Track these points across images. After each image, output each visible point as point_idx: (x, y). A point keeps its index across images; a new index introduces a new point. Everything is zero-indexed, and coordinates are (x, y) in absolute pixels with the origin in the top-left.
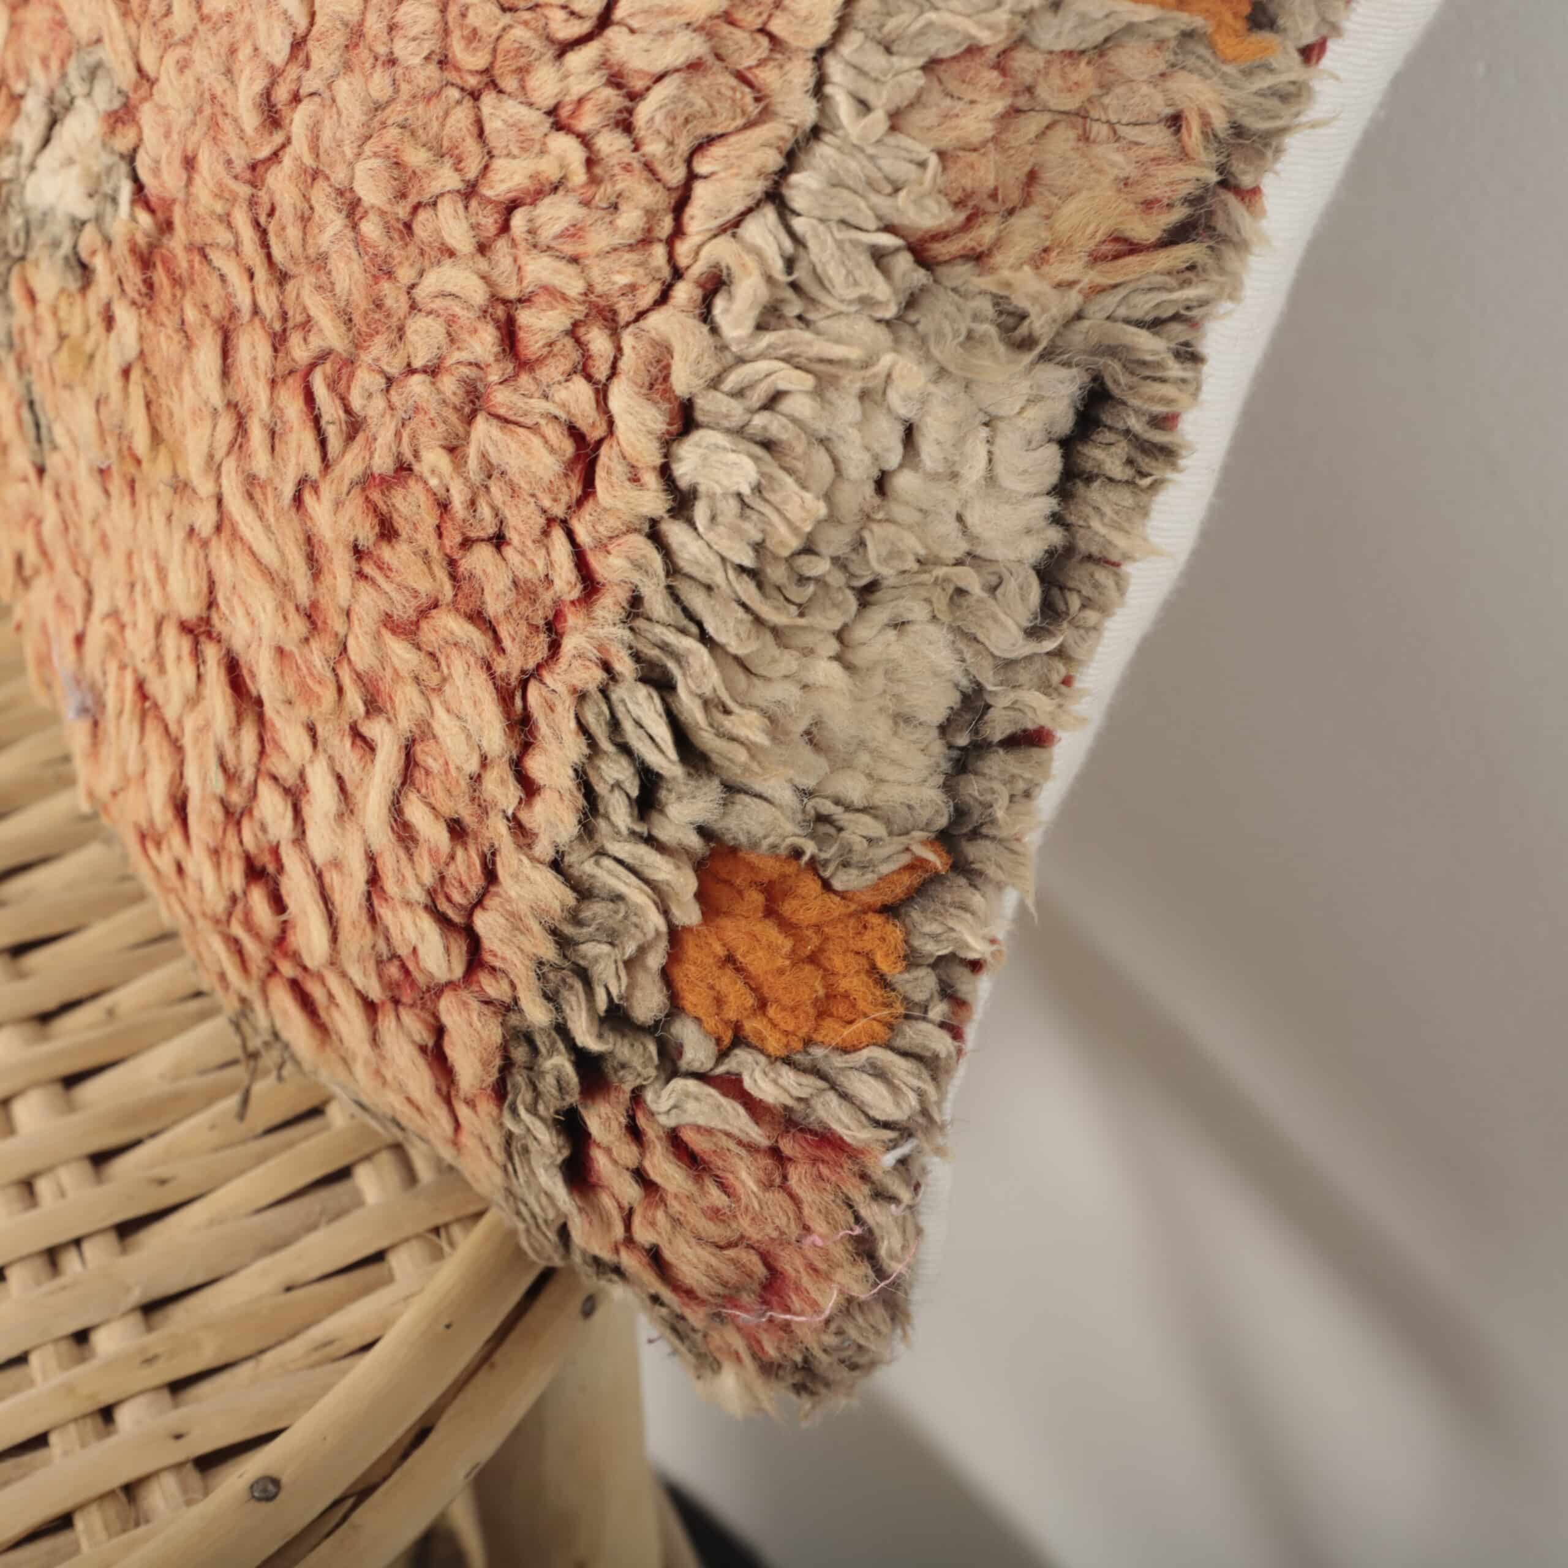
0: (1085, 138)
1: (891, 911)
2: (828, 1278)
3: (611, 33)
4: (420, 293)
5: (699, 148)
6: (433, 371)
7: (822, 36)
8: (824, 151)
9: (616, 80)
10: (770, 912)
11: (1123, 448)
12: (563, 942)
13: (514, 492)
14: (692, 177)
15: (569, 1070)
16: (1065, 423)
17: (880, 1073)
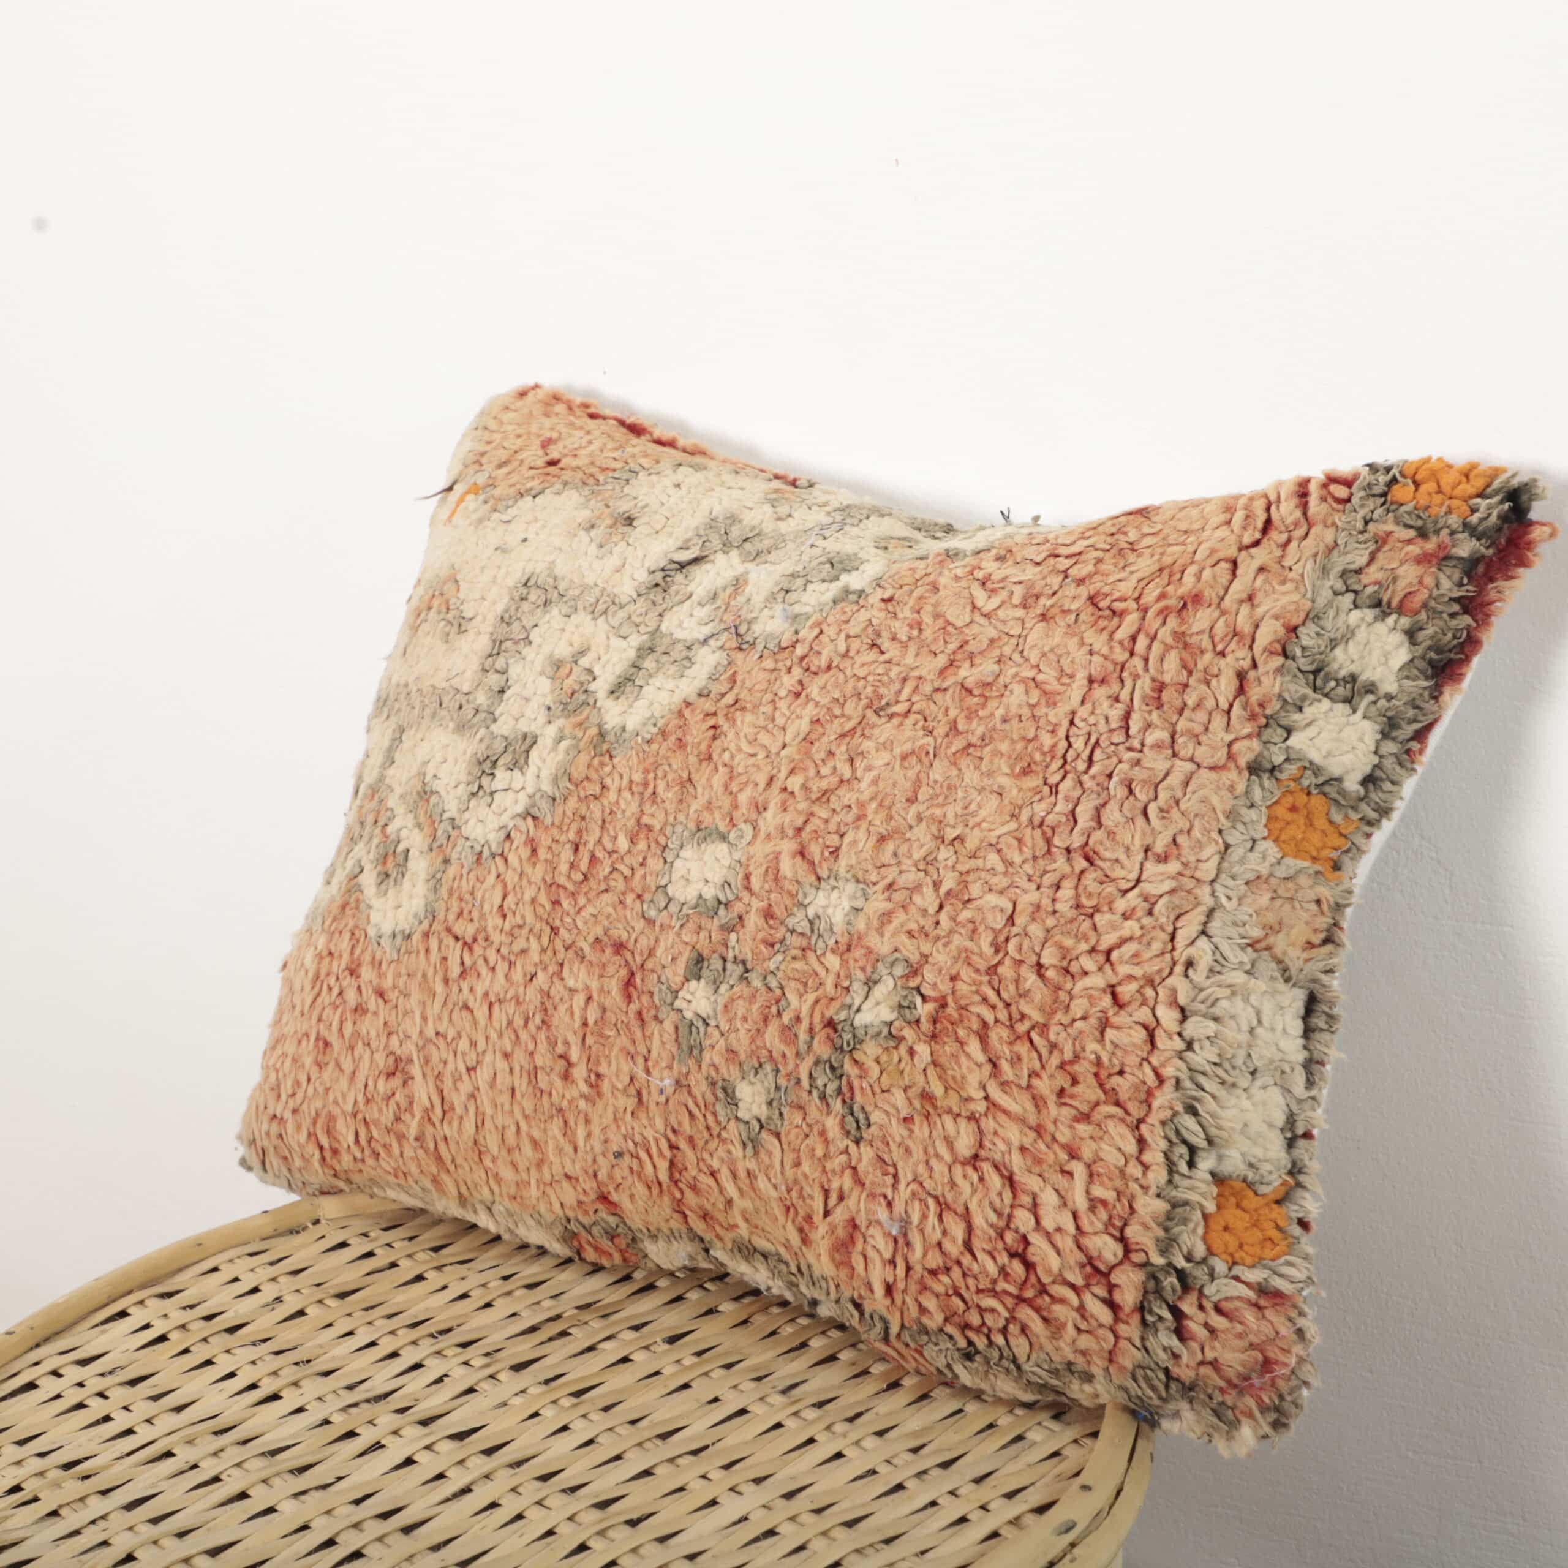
0: (1293, 908)
1: (1278, 1202)
2: (1288, 1351)
3: (1142, 885)
4: (1074, 992)
5: (1177, 918)
6: (1084, 1018)
7: (1212, 876)
8: (1218, 914)
9: (1146, 900)
10: (1238, 1206)
11: (1324, 1018)
12: (1167, 1230)
13: (1126, 1052)
14: (1175, 929)
15: (1175, 1281)
16: (1302, 1012)
17: (1289, 1264)
